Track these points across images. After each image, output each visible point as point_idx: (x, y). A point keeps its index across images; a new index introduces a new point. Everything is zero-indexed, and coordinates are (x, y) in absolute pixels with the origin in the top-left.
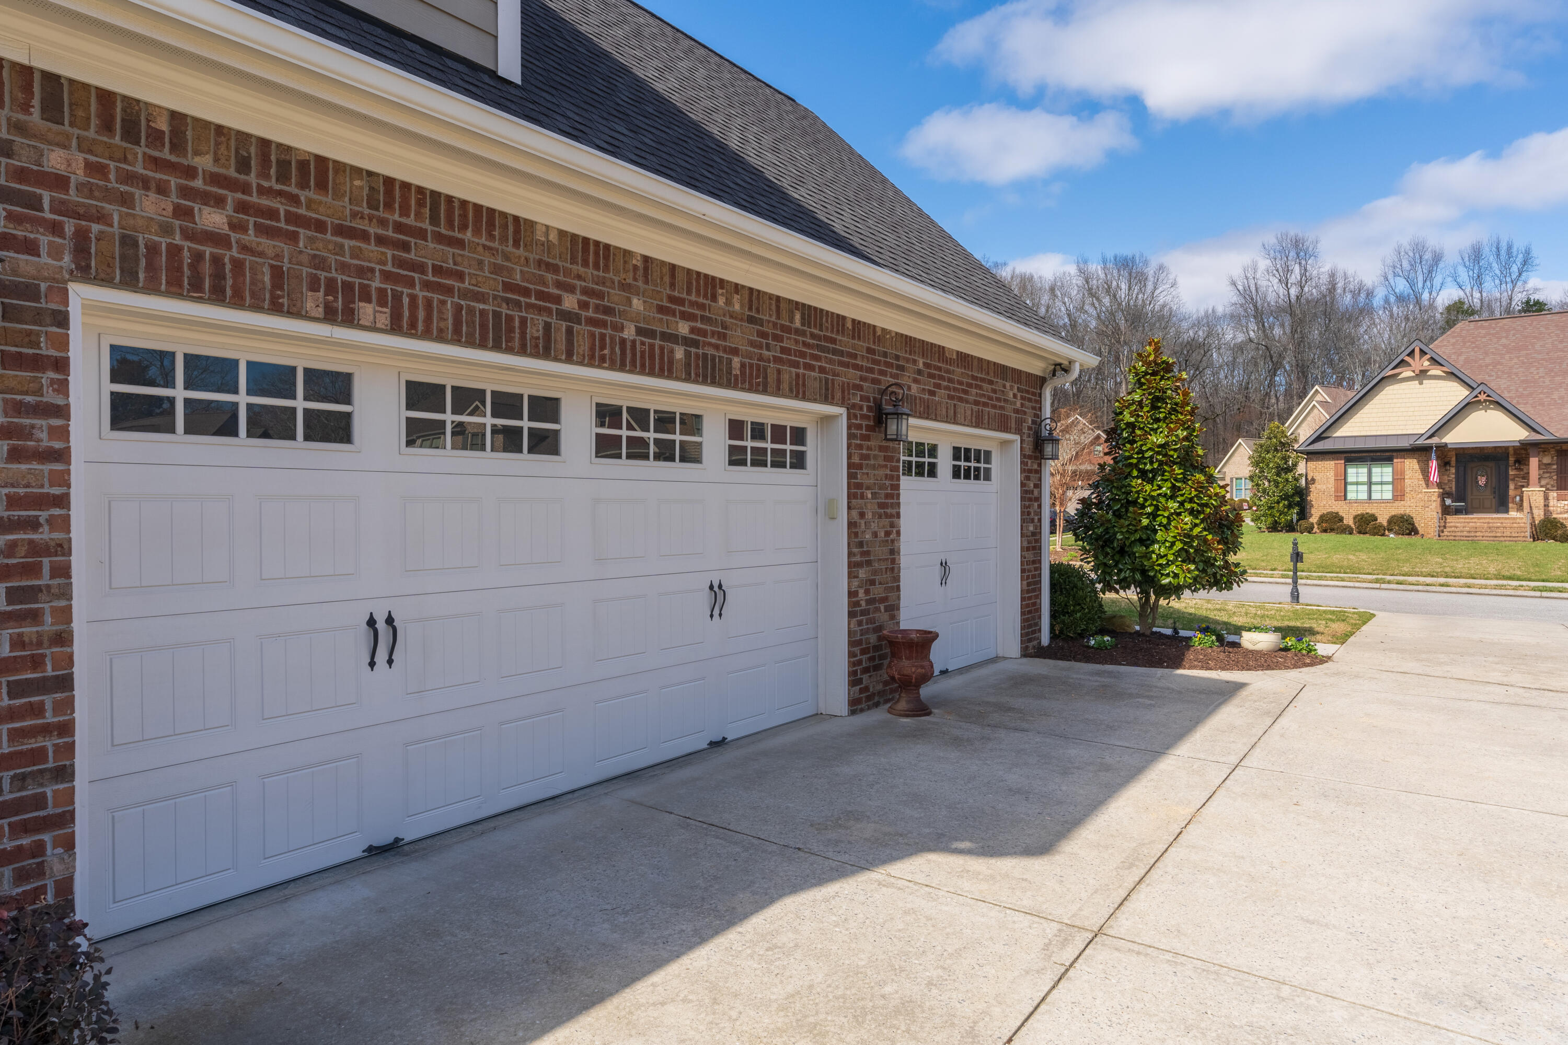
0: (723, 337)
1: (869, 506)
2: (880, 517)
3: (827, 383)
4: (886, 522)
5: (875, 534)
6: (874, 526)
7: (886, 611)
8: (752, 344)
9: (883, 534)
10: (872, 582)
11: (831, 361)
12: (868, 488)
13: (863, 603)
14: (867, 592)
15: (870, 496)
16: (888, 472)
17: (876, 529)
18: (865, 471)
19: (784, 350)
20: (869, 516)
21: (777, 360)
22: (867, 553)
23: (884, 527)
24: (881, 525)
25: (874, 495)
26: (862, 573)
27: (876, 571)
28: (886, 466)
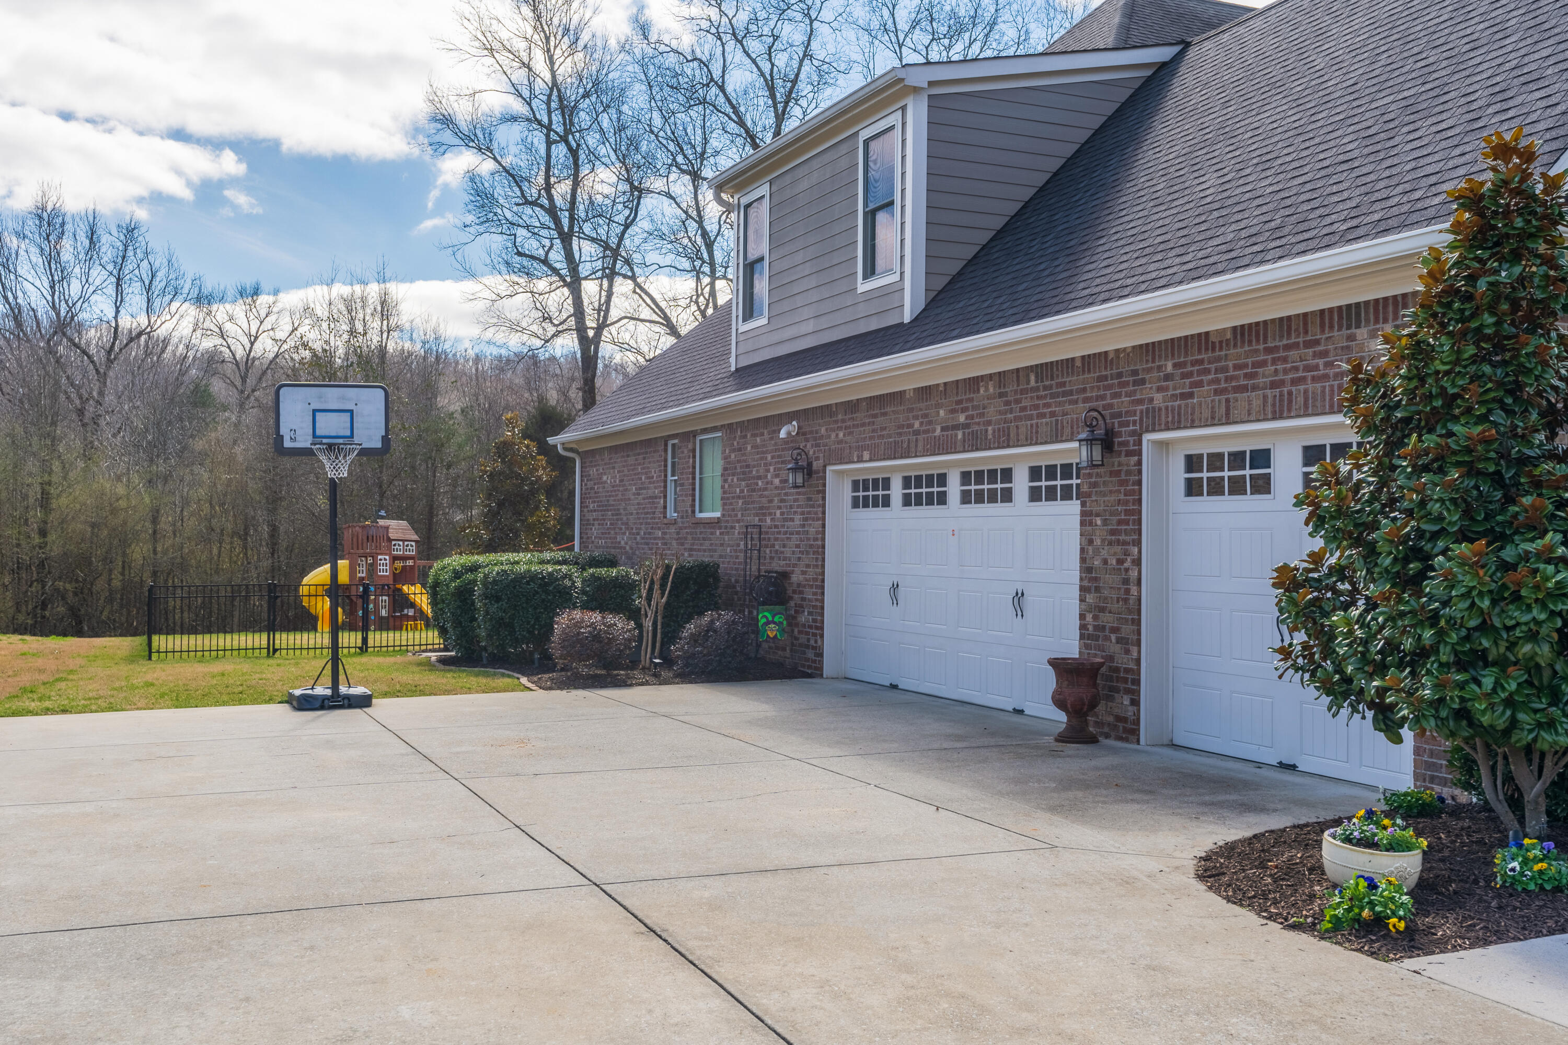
0: (982, 415)
1: (1098, 533)
2: (1110, 544)
3: (1057, 424)
4: (1118, 549)
5: (1105, 562)
6: (1104, 553)
7: (1117, 642)
8: (1000, 413)
9: (1114, 562)
10: (1102, 610)
11: (1059, 404)
12: (1097, 515)
13: (1091, 628)
14: (1095, 618)
15: (1099, 522)
16: (1122, 497)
17: (1106, 556)
18: (1094, 498)
19: (1023, 409)
20: (1098, 542)
21: (1017, 419)
22: (1096, 579)
23: (1115, 554)
24: (1112, 551)
25: (1105, 523)
26: (1090, 598)
27: (1106, 598)
28: (1119, 492)
